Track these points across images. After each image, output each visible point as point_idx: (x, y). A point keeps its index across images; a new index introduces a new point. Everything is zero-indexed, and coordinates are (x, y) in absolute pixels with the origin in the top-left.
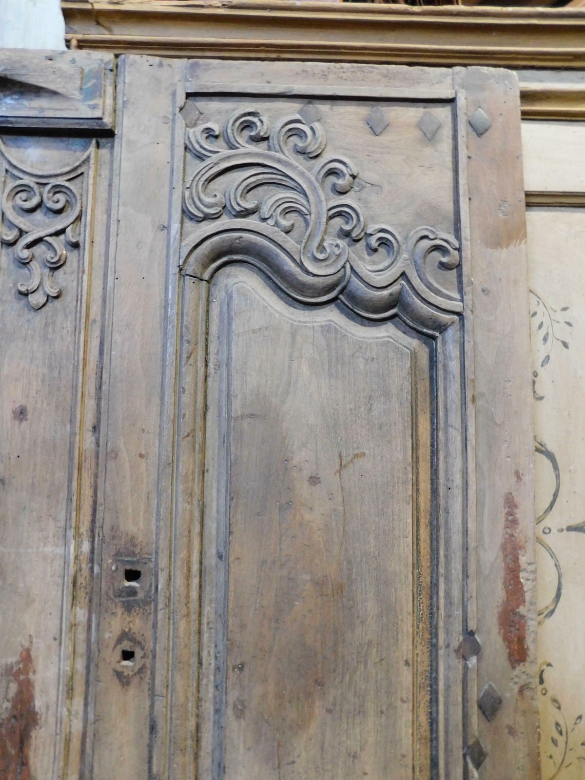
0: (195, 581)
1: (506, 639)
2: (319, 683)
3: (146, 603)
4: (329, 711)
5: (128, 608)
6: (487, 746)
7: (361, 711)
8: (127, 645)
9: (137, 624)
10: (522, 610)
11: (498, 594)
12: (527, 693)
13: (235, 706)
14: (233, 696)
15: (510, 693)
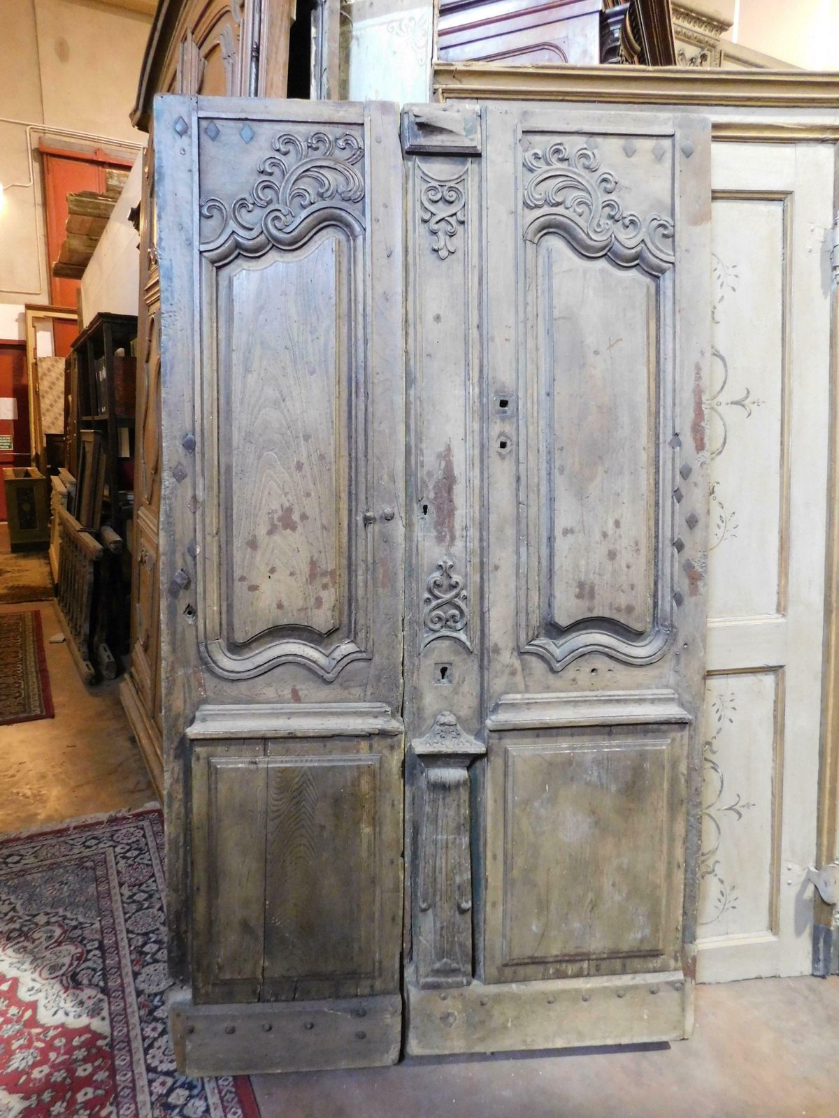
0: (536, 407)
1: (695, 439)
2: (600, 457)
3: (511, 417)
4: (606, 472)
5: (503, 420)
6: (683, 492)
7: (621, 473)
8: (503, 439)
9: (508, 428)
10: (703, 424)
11: (691, 415)
12: (704, 466)
13: (559, 469)
14: (558, 464)
15: (696, 466)
